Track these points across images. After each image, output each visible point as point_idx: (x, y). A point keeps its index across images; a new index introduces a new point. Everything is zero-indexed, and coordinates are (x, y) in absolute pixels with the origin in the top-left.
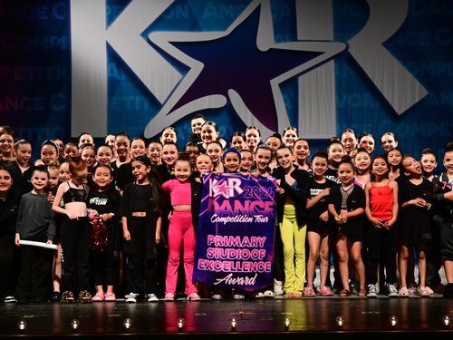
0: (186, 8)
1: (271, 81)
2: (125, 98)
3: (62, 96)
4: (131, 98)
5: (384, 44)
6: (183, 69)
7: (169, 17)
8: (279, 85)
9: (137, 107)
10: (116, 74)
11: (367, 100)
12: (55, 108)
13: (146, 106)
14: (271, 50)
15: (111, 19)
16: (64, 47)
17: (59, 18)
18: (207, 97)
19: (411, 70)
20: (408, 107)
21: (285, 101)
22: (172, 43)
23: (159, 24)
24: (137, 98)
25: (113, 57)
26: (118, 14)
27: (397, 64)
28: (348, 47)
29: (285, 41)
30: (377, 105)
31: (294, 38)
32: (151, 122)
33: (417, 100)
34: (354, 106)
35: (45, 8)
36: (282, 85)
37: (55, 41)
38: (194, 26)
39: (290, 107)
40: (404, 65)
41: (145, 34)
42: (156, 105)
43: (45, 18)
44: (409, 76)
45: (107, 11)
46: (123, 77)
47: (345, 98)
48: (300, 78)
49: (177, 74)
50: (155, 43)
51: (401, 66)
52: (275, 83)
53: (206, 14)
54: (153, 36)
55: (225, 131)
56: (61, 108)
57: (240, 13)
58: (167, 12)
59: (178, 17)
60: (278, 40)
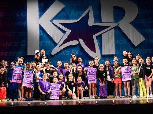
0: (65, 12)
1: (93, 36)
2: (45, 42)
3: (24, 41)
4: (47, 42)
5: (130, 23)
6: (64, 32)
7: (59, 15)
8: (96, 37)
9: (49, 45)
10: (42, 34)
11: (125, 41)
12: (22, 45)
13: (52, 44)
14: (93, 26)
15: (40, 16)
16: (25, 25)
17: (24, 16)
18: (72, 41)
19: (139, 32)
20: (138, 44)
21: (98, 42)
22: (60, 24)
23: (56, 17)
24: (49, 42)
25: (41, 28)
26: (42, 15)
27: (135, 30)
28: (118, 24)
29: (98, 22)
30: (128, 43)
31: (101, 22)
32: (54, 50)
33: (141, 41)
34: (121, 44)
35: (19, 13)
36: (97, 37)
37: (22, 23)
38: (67, 18)
39: (99, 44)
40: (137, 30)
41: (51, 21)
42: (55, 44)
43: (19, 16)
44: (139, 34)
45: (39, 13)
46: (44, 35)
47: (117, 41)
48: (103, 35)
49: (62, 34)
50: (55, 24)
51: (136, 30)
52: (94, 36)
53: (72, 14)
54: (54, 21)
55: (78, 52)
56: (24, 45)
57: (83, 14)
58: (59, 14)
59: (62, 15)
60: (95, 22)
